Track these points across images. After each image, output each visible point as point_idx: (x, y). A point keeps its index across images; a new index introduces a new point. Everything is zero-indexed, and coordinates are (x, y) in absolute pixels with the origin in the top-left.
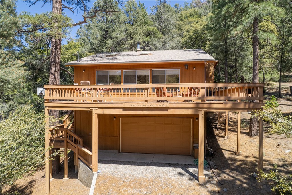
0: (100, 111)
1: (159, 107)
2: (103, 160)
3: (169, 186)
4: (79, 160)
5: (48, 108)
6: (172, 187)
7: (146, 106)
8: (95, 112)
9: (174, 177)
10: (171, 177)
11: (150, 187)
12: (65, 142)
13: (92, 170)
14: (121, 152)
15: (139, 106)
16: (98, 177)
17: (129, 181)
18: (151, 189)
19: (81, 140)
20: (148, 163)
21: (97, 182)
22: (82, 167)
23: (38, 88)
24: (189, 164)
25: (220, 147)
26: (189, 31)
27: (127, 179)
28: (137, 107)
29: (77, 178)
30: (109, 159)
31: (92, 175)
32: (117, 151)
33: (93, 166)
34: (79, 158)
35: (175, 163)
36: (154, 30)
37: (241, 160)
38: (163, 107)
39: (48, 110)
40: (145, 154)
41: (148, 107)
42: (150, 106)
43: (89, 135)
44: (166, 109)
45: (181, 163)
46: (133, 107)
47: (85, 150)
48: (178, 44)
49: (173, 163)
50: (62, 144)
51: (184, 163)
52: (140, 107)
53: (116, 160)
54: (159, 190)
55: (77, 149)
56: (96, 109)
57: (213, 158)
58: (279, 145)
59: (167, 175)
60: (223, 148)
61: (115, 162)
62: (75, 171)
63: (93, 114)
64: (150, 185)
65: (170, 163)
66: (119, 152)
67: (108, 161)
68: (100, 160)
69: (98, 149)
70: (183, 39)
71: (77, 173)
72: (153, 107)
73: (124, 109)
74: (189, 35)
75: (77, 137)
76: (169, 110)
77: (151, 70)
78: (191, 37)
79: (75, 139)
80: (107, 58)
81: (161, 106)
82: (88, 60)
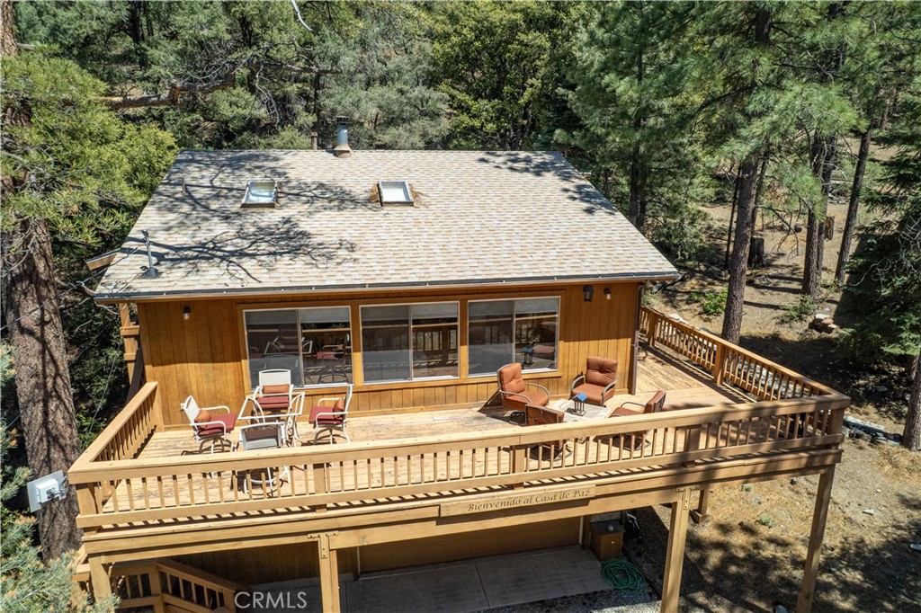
0: (347, 540)
1: (565, 499)
15: (499, 508)
28: (490, 509)
35: (556, 597)
38: (577, 498)
39: (107, 566)
41: (529, 504)
44: (585, 502)
46: (478, 511)
52: (503, 507)
56: (330, 534)
63: (322, 552)
65: (542, 601)
66: (356, 576)
72: (544, 502)
73: (441, 520)
74: (460, 34)
75: (207, 585)
76: (591, 502)
77: (463, 303)
78: (466, 45)
79: (187, 584)
80: (261, 229)
81: (570, 497)
82: (190, 253)
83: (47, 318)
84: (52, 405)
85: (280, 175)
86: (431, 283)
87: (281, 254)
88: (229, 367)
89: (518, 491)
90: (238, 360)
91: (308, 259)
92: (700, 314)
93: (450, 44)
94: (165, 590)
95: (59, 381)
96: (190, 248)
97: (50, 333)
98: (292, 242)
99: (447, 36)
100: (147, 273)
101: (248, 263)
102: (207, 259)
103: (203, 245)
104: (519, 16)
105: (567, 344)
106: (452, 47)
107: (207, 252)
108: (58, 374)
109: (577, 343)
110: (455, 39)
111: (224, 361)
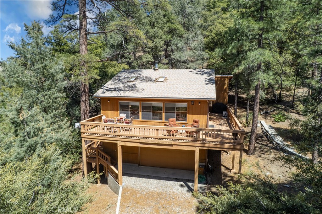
0: (123, 144)
2: (126, 173)
3: (172, 199)
4: (108, 173)
5: (84, 139)
6: (174, 200)
7: (157, 143)
8: (120, 144)
9: (177, 192)
10: (175, 191)
11: (159, 199)
12: (97, 158)
13: (118, 184)
14: (141, 165)
15: (152, 142)
16: (123, 189)
17: (144, 193)
18: (159, 201)
19: (109, 158)
20: (160, 177)
21: (123, 193)
22: (110, 178)
23: (75, 123)
24: (191, 180)
25: (221, 163)
26: (212, 30)
27: (144, 191)
29: (107, 184)
30: (131, 173)
31: (119, 187)
32: (137, 165)
33: (119, 181)
34: (108, 171)
36: (176, 28)
37: (230, 177)
38: (169, 144)
39: (84, 140)
40: (159, 168)
42: (159, 143)
43: (115, 151)
44: (172, 145)
45: (185, 179)
46: (147, 142)
47: (112, 167)
48: (200, 44)
49: (179, 178)
50: (95, 159)
51: (187, 178)
53: (136, 173)
54: (165, 202)
55: (106, 164)
56: (120, 142)
57: (212, 174)
58: (264, 167)
59: (173, 189)
60: (223, 164)
61: (135, 175)
62: (105, 178)
63: (118, 145)
64: (159, 197)
65: (176, 178)
66: (139, 165)
67: (130, 174)
68: (124, 173)
69: (122, 162)
70: (205, 39)
71: (107, 180)
72: (162, 143)
73: (141, 143)
74: (212, 36)
75: (106, 156)
76: (173, 146)
77: (164, 103)
78: (213, 38)
79: (104, 156)
80: (128, 86)
81: (167, 143)
82: (112, 89)
83: (86, 100)
84: (86, 115)
85: (139, 75)
86: (154, 97)
87: (128, 90)
88: (116, 112)
89: (156, 140)
90: (118, 111)
91: (133, 92)
92: (273, 121)
93: (208, 39)
94: (98, 155)
95: (87, 111)
96: (113, 89)
97: (86, 102)
98: (133, 88)
99: (208, 36)
100: (103, 93)
101: (121, 92)
102: (115, 91)
103: (115, 88)
104: (227, 29)
105: (189, 115)
106: (209, 39)
107: (115, 89)
108: (87, 110)
109: (192, 115)
110: (210, 37)
111: (115, 111)
